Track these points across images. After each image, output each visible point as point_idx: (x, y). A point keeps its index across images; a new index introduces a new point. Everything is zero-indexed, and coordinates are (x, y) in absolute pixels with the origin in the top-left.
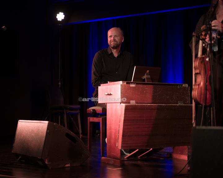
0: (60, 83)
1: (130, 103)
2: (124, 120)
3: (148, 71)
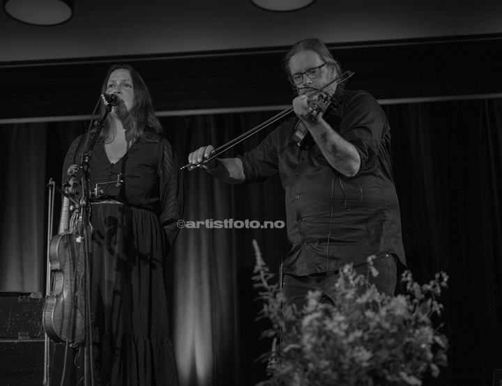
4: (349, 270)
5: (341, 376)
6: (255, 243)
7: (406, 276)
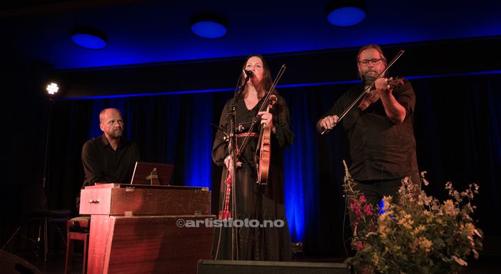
0: (45, 179)
1: (124, 215)
2: (113, 241)
3: (155, 169)
4: (408, 181)
5: (410, 257)
6: (344, 162)
7: (448, 185)
